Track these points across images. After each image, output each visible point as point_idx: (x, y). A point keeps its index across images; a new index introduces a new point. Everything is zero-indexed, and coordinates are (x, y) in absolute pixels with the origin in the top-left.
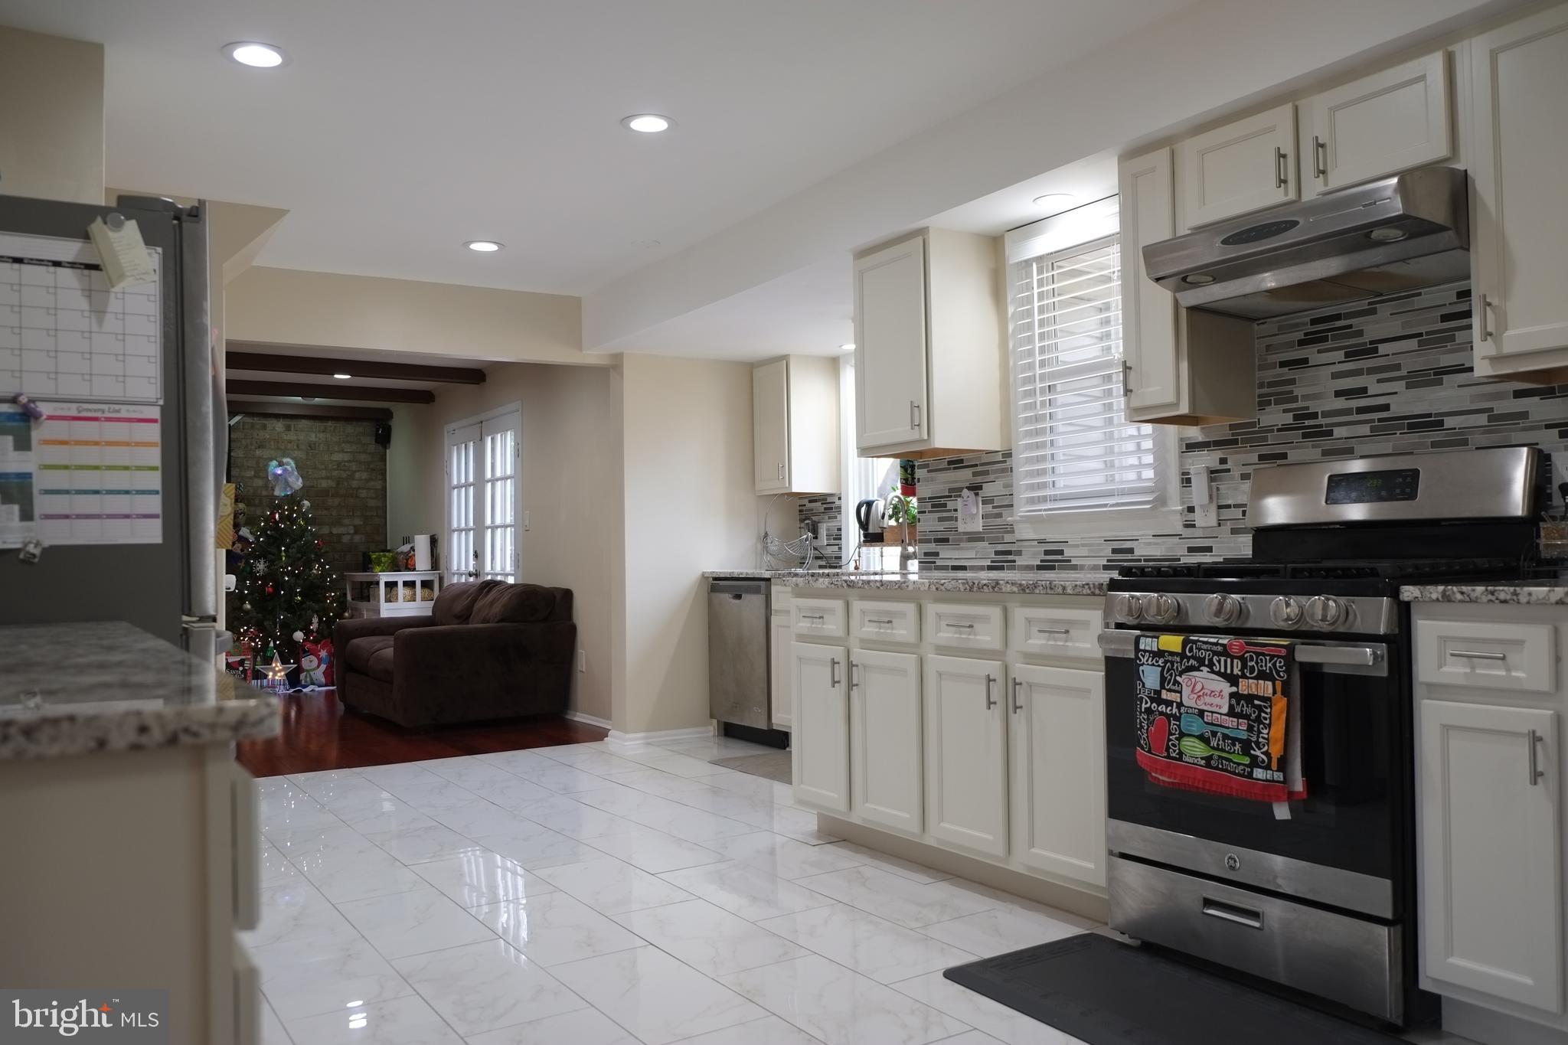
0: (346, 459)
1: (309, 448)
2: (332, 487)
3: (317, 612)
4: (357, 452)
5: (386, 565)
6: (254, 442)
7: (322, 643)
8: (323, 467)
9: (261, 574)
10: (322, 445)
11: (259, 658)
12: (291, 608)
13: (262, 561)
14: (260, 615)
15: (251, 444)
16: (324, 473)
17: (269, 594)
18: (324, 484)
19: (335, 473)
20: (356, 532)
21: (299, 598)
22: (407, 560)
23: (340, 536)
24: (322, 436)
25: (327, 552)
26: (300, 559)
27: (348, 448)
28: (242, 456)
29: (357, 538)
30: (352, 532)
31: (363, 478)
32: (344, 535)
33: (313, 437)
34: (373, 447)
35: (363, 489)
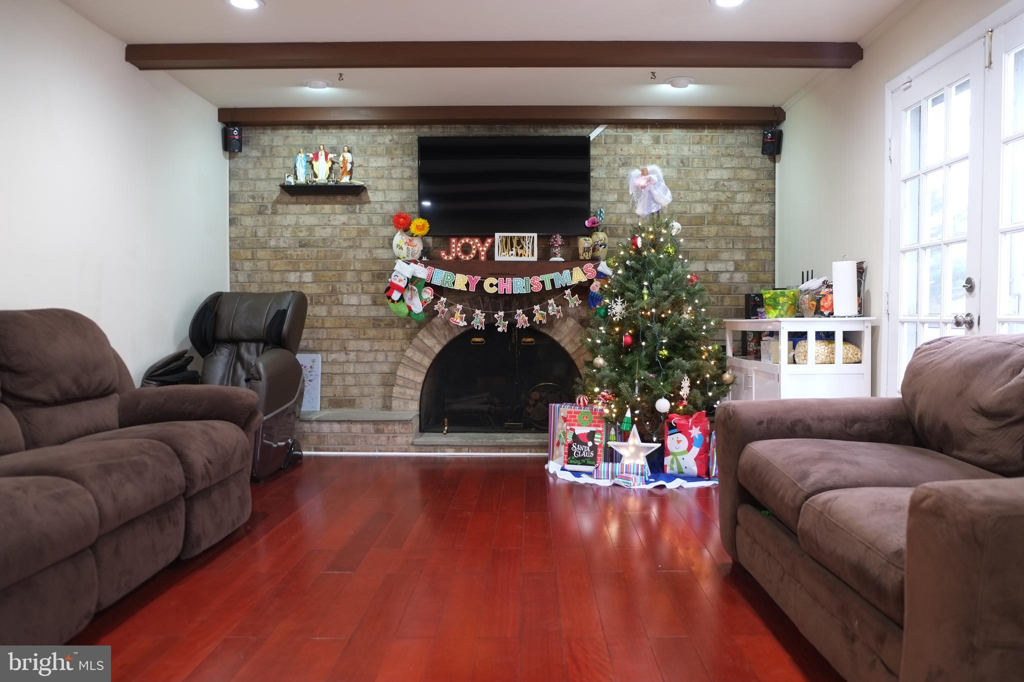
0: (725, 177)
1: (681, 165)
2: (708, 213)
3: (688, 372)
4: (739, 168)
5: (785, 308)
6: (618, 159)
7: (694, 416)
8: (698, 187)
9: (618, 317)
10: (696, 160)
11: (613, 432)
12: (655, 365)
13: (619, 301)
14: (614, 374)
15: (615, 162)
16: (698, 196)
17: (628, 346)
18: (699, 209)
19: (712, 195)
20: (737, 270)
21: (665, 352)
22: (818, 301)
23: (717, 273)
24: (696, 148)
25: (702, 290)
26: (666, 298)
27: (728, 162)
28: (604, 176)
29: (738, 277)
30: (732, 269)
31: (747, 200)
32: (722, 272)
33: (685, 151)
34: (759, 160)
35: (745, 214)
